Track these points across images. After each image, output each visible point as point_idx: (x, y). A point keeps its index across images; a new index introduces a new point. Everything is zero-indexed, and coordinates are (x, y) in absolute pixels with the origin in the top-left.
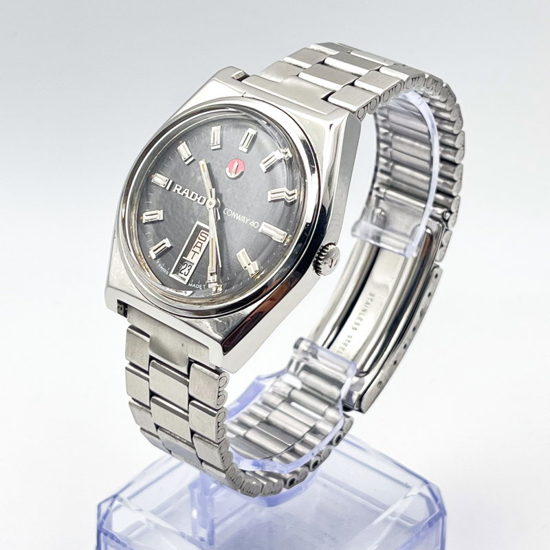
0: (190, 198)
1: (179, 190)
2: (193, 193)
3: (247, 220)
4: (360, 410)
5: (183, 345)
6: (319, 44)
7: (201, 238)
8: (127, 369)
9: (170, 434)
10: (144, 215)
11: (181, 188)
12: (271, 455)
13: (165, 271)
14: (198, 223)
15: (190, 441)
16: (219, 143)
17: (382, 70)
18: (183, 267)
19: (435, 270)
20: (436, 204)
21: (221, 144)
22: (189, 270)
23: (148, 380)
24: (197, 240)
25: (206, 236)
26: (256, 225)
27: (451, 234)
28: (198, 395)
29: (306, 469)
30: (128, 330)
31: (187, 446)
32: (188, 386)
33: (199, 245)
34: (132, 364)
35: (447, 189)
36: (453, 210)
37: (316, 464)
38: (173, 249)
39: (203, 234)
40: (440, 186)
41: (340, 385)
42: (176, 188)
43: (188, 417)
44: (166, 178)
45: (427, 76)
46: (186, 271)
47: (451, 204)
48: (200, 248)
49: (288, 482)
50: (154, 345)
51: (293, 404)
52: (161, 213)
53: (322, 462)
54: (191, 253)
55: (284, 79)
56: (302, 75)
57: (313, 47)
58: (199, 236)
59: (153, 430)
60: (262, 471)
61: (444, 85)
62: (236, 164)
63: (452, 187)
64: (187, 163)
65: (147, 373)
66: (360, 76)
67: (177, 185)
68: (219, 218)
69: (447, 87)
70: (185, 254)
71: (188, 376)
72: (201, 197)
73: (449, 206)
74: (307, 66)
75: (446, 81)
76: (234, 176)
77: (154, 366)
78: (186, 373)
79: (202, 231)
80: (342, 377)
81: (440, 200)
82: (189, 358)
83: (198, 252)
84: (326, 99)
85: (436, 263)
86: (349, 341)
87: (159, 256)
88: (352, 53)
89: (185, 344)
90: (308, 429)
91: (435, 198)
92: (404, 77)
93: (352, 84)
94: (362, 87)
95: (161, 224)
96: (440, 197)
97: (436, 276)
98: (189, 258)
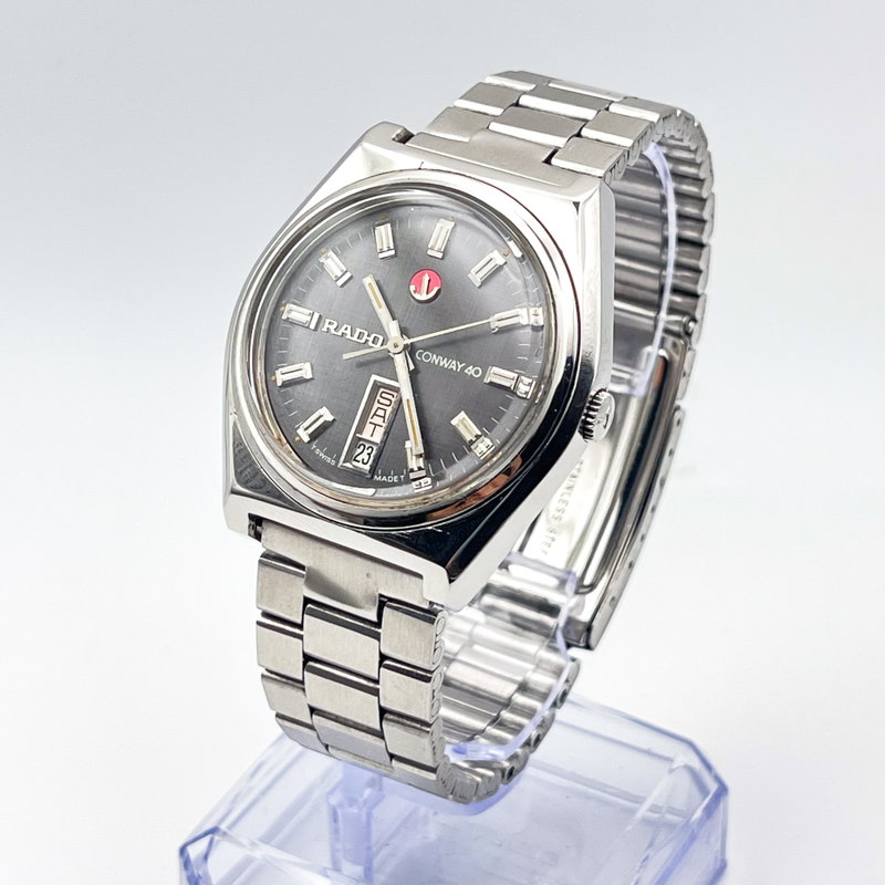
0: (355, 338)
1: (332, 328)
2: (359, 330)
3: (460, 366)
4: (588, 647)
5: (368, 575)
6: (499, 75)
7: (382, 401)
8: (259, 623)
9: (337, 719)
10: (278, 372)
11: (336, 324)
12: (472, 734)
13: (329, 460)
14: (374, 377)
15: (378, 727)
16: (392, 247)
17: (613, 108)
18: (359, 451)
19: (676, 413)
20: (672, 310)
21: (395, 248)
22: (369, 454)
23: (301, 637)
24: (376, 405)
25: (390, 397)
26: (477, 372)
27: (694, 355)
28: (398, 652)
29: (527, 749)
30: (260, 561)
31: (370, 736)
32: (379, 640)
33: (381, 413)
34: (266, 615)
35: (688, 286)
36: (698, 316)
37: (538, 740)
38: (336, 424)
39: (384, 395)
40: (678, 282)
41: (553, 610)
42: (327, 325)
43: (378, 690)
44: (309, 312)
45: (679, 113)
46: (364, 456)
47: (695, 308)
48: (384, 417)
49: (507, 772)
50: (314, 579)
51: (477, 647)
52: (307, 366)
53: (545, 734)
54: (369, 428)
55: (471, 136)
56: (494, 126)
57: (489, 80)
58: (378, 397)
59: (305, 717)
60: (466, 761)
61: (696, 124)
62: (426, 278)
63: (696, 282)
64: (340, 282)
65: (300, 627)
66: (586, 121)
67: (328, 321)
68: (412, 367)
69: (699, 127)
70: (360, 429)
71: (378, 624)
72: (373, 335)
73: (691, 311)
74: (498, 111)
75: (699, 118)
76: (424, 297)
77: (313, 614)
78: (375, 619)
79: (382, 390)
80: (554, 598)
81: (677, 303)
82: (381, 596)
83: (381, 424)
84: (548, 161)
85: (677, 403)
86: (553, 540)
87: (314, 436)
88: (551, 85)
89: (372, 573)
90: (515, 687)
91: (671, 302)
92: (654, 117)
93: (579, 135)
94: (595, 137)
95: (308, 384)
96: (678, 299)
97: (679, 422)
98: (366, 435)
